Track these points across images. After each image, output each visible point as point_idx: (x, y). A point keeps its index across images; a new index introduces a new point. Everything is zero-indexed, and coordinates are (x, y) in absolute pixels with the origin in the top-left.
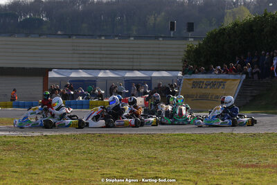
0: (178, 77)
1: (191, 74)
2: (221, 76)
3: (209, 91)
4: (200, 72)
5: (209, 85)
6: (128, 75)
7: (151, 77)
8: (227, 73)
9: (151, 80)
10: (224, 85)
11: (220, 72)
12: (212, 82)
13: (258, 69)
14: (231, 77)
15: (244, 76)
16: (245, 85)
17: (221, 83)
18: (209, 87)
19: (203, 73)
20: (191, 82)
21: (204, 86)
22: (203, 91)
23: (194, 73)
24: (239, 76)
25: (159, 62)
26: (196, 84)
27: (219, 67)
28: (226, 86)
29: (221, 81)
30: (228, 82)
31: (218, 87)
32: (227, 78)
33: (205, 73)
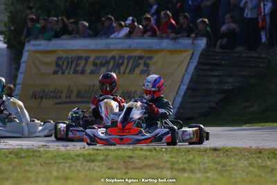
1: (49, 39)
2: (135, 42)
5: (102, 65)
8: (154, 35)
10: (146, 65)
12: (113, 58)
13: (233, 26)
14: (166, 43)
15: (202, 43)
16: (206, 63)
19: (85, 36)
20: (52, 58)
21: (89, 68)
23: (57, 35)
24: (187, 41)
26: (64, 64)
28: (152, 68)
29: (137, 54)
30: (157, 57)
31: (132, 71)
32: (158, 47)
33: (90, 36)
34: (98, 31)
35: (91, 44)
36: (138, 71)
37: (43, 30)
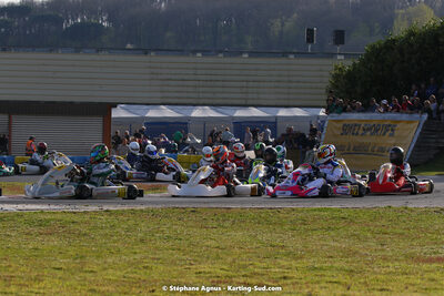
0: (318, 117)
1: (339, 113)
2: (387, 115)
3: (368, 139)
4: (354, 109)
5: (369, 129)
6: (240, 113)
7: (276, 118)
8: (398, 111)
9: (276, 123)
10: (393, 130)
11: (386, 110)
12: (374, 126)
14: (405, 117)
15: (425, 117)
16: (426, 130)
17: (389, 128)
18: (369, 133)
19: (359, 112)
20: (340, 125)
21: (361, 132)
22: (359, 139)
23: (345, 110)
24: (417, 116)
25: (289, 94)
26: (348, 129)
27: (385, 102)
28: (396, 133)
29: (388, 123)
30: (399, 126)
31: (384, 134)
32: (399, 119)
33: (363, 111)
34: (367, 108)
35: (362, 116)
36: (388, 134)
37: (337, 106)
